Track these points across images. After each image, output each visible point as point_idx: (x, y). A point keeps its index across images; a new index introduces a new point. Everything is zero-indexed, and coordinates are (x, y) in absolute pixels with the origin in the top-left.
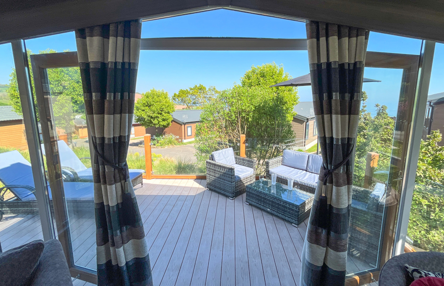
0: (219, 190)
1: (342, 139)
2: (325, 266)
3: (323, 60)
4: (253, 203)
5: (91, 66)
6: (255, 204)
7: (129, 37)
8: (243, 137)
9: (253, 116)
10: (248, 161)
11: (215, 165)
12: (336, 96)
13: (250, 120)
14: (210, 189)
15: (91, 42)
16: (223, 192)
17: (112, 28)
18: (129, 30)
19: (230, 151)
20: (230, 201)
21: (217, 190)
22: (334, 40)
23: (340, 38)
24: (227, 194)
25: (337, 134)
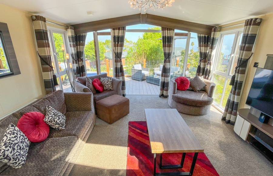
0: (136, 79)
1: (168, 53)
2: (164, 82)
3: (164, 35)
4: (148, 82)
5: (116, 36)
6: (149, 82)
7: (124, 30)
8: (145, 60)
9: (149, 52)
10: (147, 69)
11: (135, 70)
12: (167, 43)
13: (148, 53)
14: (133, 79)
15: (116, 31)
16: (137, 79)
17: (120, 28)
18: (124, 29)
19: (140, 65)
20: (140, 82)
21: (135, 79)
22: (166, 31)
23: (168, 30)
24: (139, 80)
25: (167, 52)
